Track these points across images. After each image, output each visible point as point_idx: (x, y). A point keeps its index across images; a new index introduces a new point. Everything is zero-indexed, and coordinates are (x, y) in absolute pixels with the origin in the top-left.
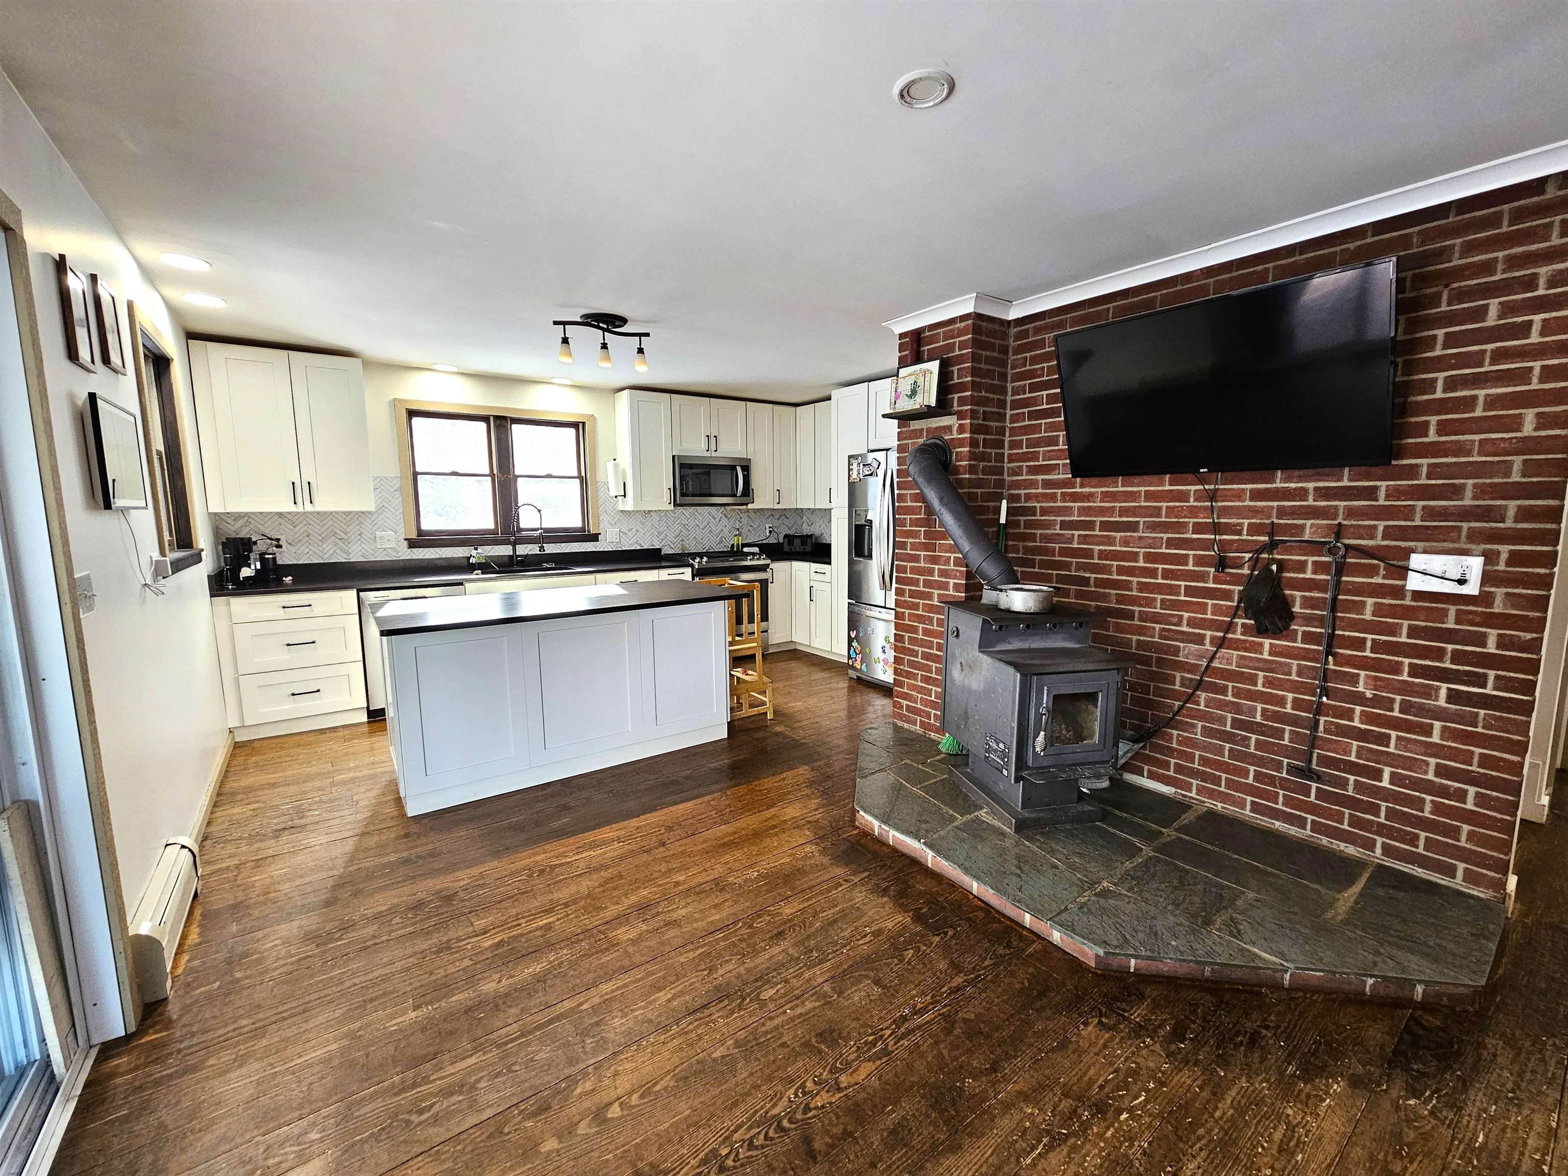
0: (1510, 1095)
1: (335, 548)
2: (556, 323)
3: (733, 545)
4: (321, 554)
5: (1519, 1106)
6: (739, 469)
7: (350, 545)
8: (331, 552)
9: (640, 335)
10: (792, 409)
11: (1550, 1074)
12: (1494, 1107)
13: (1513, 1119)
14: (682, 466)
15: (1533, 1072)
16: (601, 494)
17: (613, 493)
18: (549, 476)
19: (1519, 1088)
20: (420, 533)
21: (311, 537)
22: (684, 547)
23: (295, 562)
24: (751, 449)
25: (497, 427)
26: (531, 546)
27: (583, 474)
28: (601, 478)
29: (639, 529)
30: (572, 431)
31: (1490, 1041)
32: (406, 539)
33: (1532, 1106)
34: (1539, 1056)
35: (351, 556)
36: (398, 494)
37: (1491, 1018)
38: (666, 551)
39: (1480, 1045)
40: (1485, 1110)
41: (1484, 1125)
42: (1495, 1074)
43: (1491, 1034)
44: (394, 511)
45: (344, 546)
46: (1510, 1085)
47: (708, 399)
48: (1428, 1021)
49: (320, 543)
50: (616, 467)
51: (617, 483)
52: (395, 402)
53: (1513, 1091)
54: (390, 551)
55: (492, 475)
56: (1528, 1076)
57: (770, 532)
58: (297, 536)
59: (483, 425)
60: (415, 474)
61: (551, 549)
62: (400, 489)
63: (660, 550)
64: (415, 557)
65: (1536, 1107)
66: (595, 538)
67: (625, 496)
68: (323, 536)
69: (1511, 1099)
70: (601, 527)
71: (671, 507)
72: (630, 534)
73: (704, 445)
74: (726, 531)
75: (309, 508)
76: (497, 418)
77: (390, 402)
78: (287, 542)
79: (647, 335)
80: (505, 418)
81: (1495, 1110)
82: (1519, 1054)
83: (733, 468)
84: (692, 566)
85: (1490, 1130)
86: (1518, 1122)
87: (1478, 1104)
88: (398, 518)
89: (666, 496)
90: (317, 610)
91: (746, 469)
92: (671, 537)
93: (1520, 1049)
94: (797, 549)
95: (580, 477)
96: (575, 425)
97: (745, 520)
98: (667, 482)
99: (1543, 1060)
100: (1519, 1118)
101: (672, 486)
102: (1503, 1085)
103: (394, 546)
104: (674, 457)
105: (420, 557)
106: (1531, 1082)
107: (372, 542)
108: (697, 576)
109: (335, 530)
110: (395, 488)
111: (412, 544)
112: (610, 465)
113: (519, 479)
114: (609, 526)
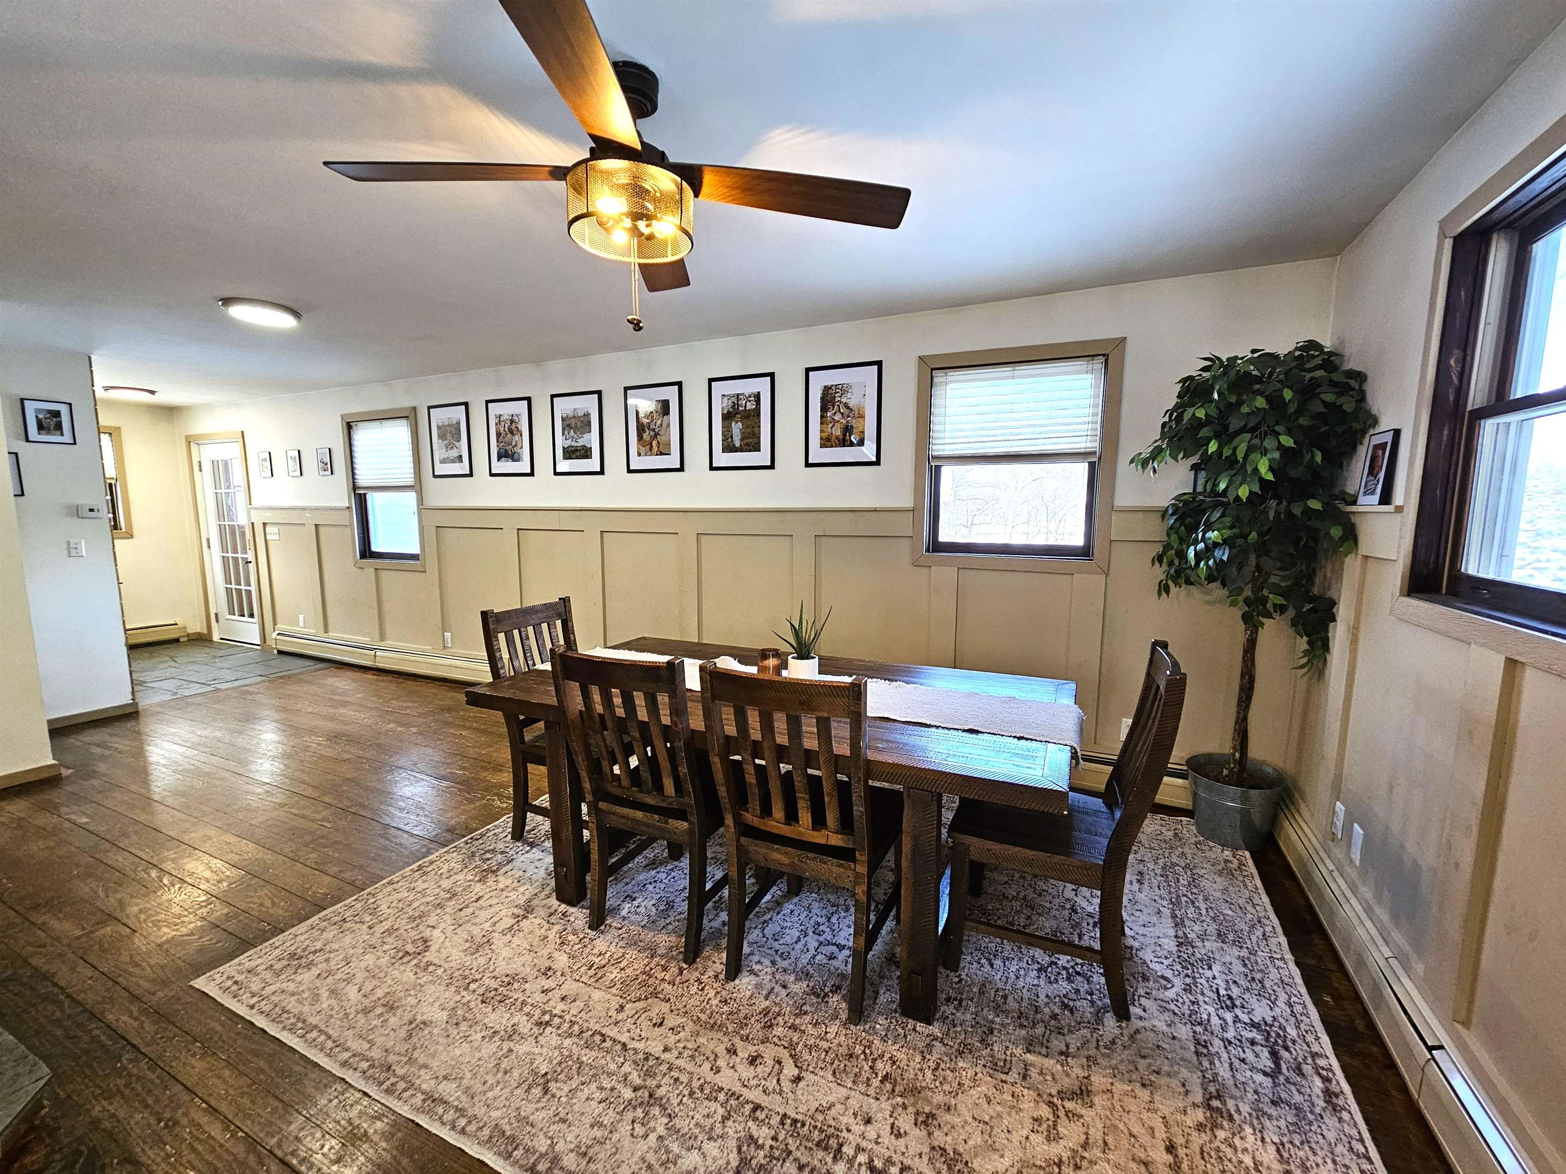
0: (162, 1124)
5: (176, 1123)
11: (157, 1081)
12: (168, 1147)
13: (186, 1136)
15: (149, 1092)
19: (158, 1113)
31: (96, 1111)
33: (180, 1112)
34: (134, 1079)
37: (69, 1097)
39: (95, 1124)
40: (169, 1156)
41: (181, 1165)
42: (135, 1128)
43: (88, 1106)
46: (153, 1121)
48: (33, 1162)
53: (160, 1121)
56: (150, 1101)
65: (184, 1110)
69: (166, 1126)
81: (172, 1147)
82: (122, 1094)
85: (189, 1161)
86: (190, 1132)
87: (158, 1160)
93: (118, 1090)
99: (139, 1078)
100: (188, 1130)
102: (149, 1125)
106: (157, 1101)
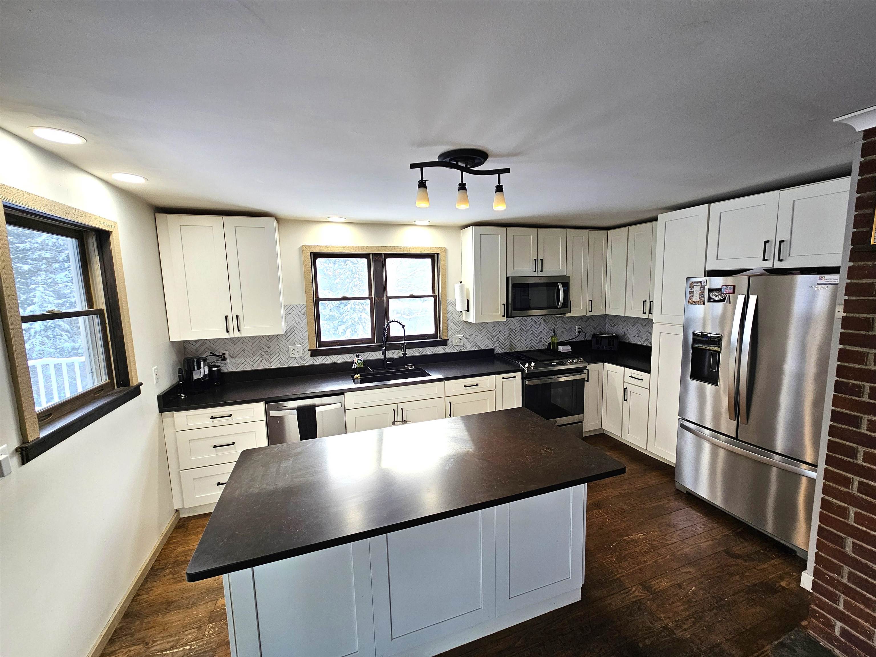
1: (261, 359)
2: (413, 166)
3: (550, 344)
4: (252, 364)
6: (560, 286)
7: (272, 356)
8: (259, 361)
9: (499, 172)
10: (604, 232)
14: (515, 286)
16: (450, 308)
17: (459, 308)
18: (412, 296)
20: (320, 344)
21: (246, 352)
22: (511, 347)
23: (235, 370)
24: (569, 268)
25: (375, 262)
26: (397, 351)
27: (437, 293)
28: (450, 296)
29: (478, 334)
30: (429, 261)
32: (309, 350)
35: (272, 364)
36: (304, 317)
38: (499, 350)
44: (301, 329)
45: (267, 357)
47: (536, 229)
49: (252, 356)
50: (462, 288)
51: (462, 301)
52: (303, 248)
54: (299, 359)
55: (370, 298)
57: (579, 332)
58: (236, 351)
59: (365, 261)
60: (318, 301)
61: (411, 353)
62: (305, 314)
63: (493, 350)
64: (316, 363)
66: (444, 343)
67: (468, 311)
68: (254, 350)
70: (449, 334)
71: (505, 319)
72: (471, 339)
73: (531, 267)
74: (544, 333)
75: (237, 335)
76: (375, 255)
77: (299, 248)
78: (230, 356)
79: (507, 171)
80: (380, 255)
83: (556, 285)
84: (522, 371)
88: (304, 335)
89: (501, 310)
90: (236, 418)
91: (566, 285)
92: (502, 339)
94: (605, 348)
95: (434, 296)
96: (431, 256)
97: (559, 324)
98: (502, 298)
101: (505, 302)
103: (301, 355)
104: (508, 278)
105: (319, 363)
107: (286, 353)
108: (526, 378)
109: (262, 346)
110: (303, 312)
111: (314, 353)
112: (457, 286)
113: (390, 301)
114: (455, 333)
